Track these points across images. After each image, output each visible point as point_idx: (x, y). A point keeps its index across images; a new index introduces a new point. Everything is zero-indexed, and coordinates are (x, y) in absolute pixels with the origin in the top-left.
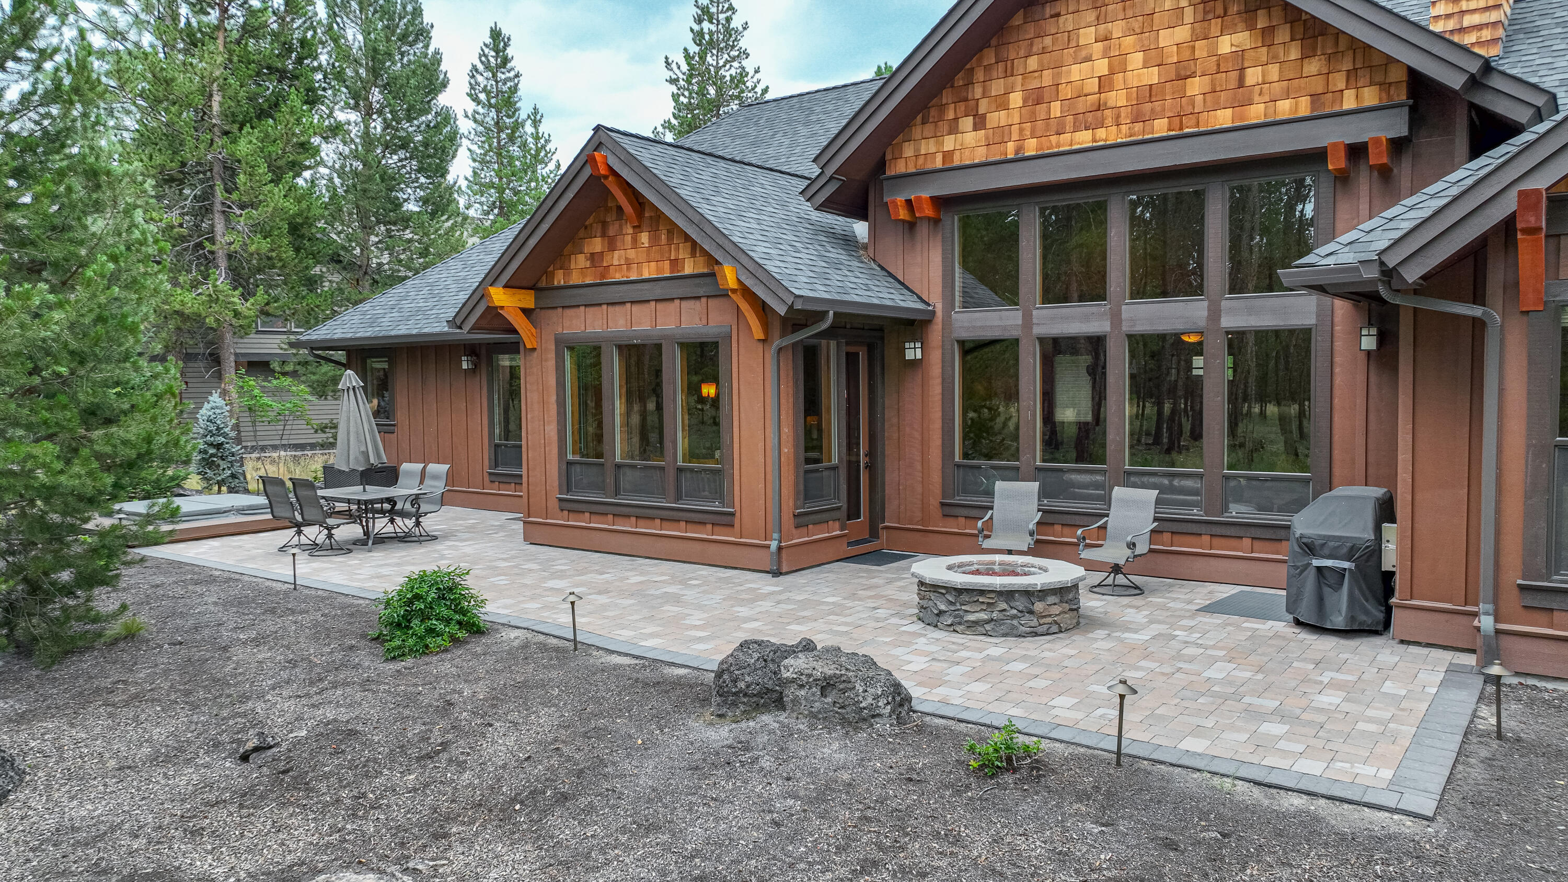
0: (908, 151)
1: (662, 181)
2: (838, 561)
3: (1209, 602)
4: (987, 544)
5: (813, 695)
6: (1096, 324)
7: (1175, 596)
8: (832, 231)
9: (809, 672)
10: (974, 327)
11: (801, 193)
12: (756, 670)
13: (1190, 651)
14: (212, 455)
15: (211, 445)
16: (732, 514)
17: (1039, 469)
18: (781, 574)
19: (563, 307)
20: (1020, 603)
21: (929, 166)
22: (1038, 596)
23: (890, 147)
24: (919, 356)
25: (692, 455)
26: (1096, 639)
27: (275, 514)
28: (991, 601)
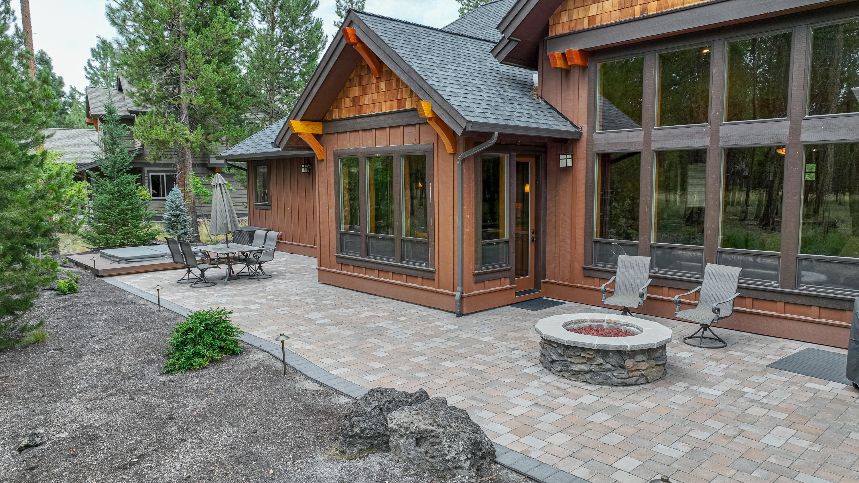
0: (565, 18)
1: (386, 44)
2: (508, 305)
3: (779, 358)
4: (609, 301)
5: (410, 444)
6: (699, 140)
7: (751, 350)
8: (514, 78)
9: (407, 425)
10: (608, 144)
11: (490, 52)
12: (371, 417)
13: (756, 411)
14: (173, 222)
15: (173, 216)
16: (434, 272)
17: (653, 247)
18: (463, 315)
19: (338, 133)
20: (614, 360)
21: (579, 28)
22: (629, 355)
23: (552, 16)
24: (570, 164)
25: (411, 232)
26: (675, 392)
27: (175, 260)
28: (590, 357)
